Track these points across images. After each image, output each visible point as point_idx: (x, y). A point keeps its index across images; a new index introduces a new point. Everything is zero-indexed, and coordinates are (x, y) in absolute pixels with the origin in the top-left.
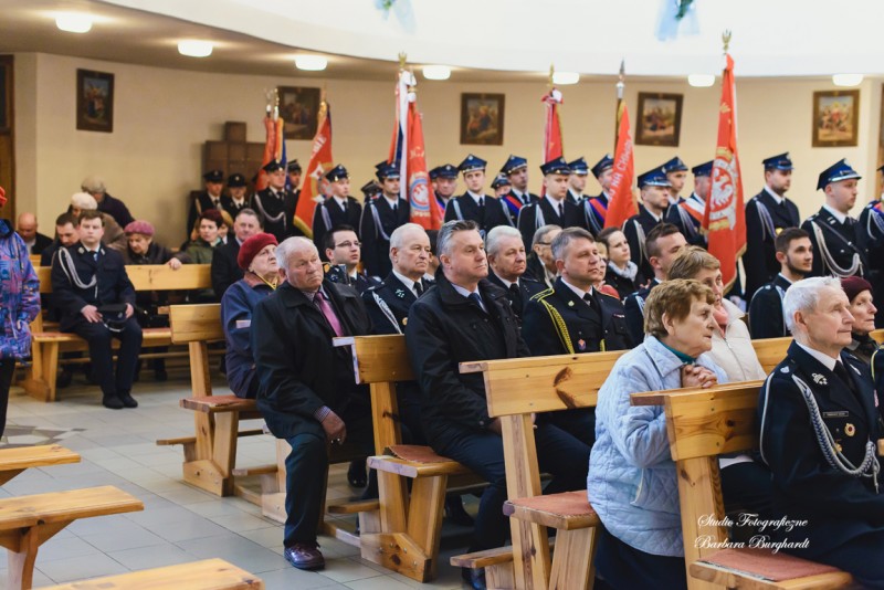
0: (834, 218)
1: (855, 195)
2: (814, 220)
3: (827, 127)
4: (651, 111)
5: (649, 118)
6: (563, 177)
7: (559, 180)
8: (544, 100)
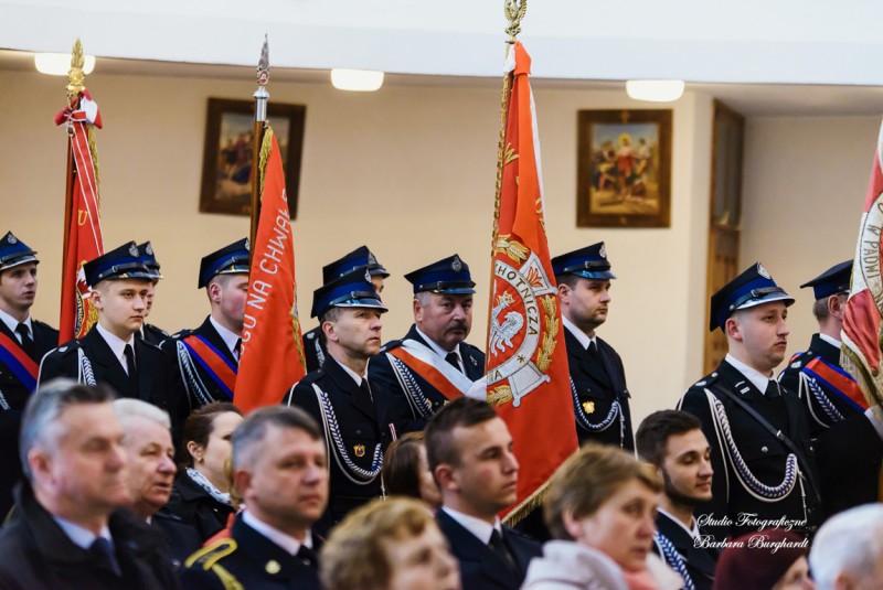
0: (748, 383)
1: (783, 335)
2: (708, 386)
3: (607, 184)
4: (235, 140)
5: (232, 155)
6: (137, 287)
7: (130, 294)
8: (61, 120)
